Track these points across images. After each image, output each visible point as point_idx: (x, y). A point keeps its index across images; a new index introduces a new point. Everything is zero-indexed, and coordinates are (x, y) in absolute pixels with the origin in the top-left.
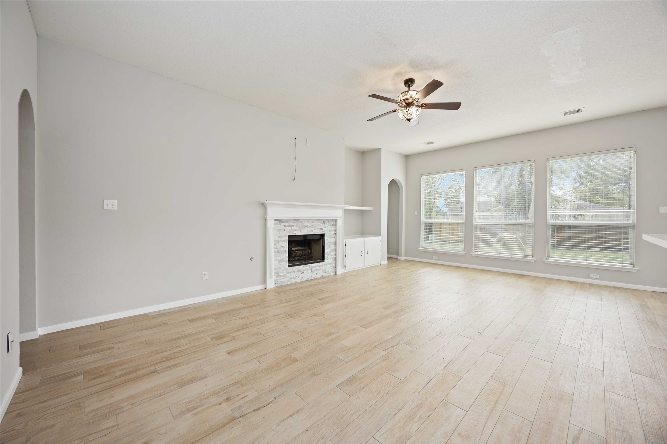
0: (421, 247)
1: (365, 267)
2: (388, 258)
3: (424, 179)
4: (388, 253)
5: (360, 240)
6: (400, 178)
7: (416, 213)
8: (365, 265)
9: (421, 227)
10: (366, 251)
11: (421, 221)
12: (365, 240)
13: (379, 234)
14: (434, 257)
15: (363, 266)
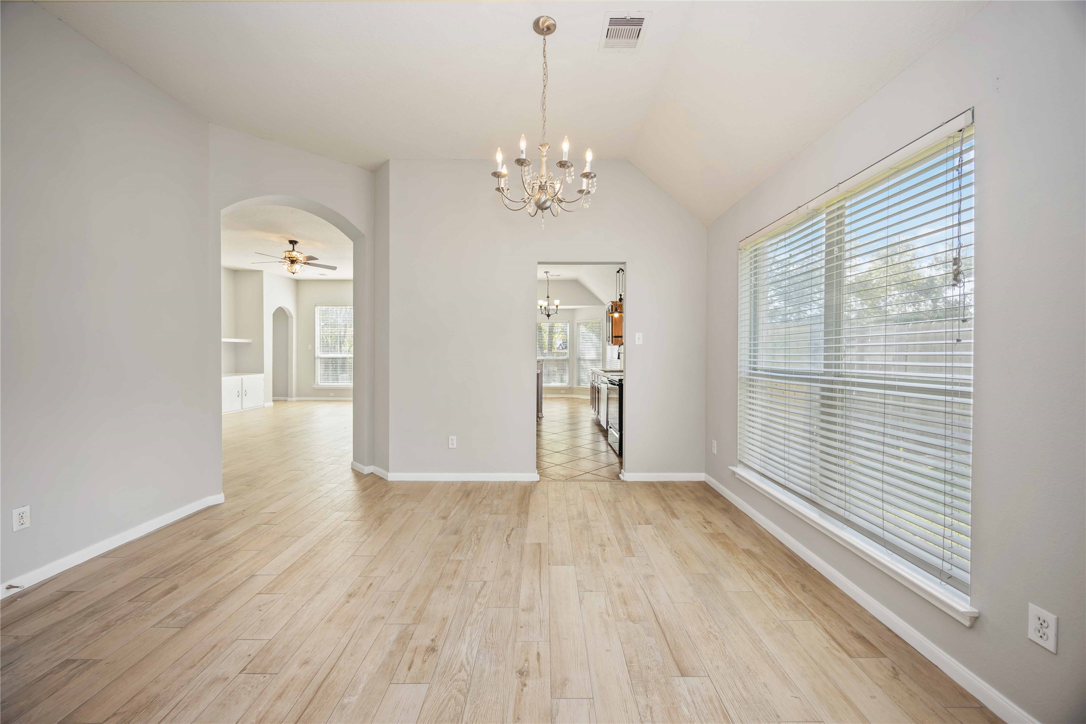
0: (316, 384)
1: (243, 410)
2: (273, 401)
3: (318, 309)
4: (274, 395)
5: (237, 378)
6: (289, 305)
7: (310, 347)
8: (244, 408)
9: (316, 362)
10: (244, 391)
11: (316, 355)
12: (242, 379)
13: (261, 371)
14: (331, 394)
15: (240, 408)
